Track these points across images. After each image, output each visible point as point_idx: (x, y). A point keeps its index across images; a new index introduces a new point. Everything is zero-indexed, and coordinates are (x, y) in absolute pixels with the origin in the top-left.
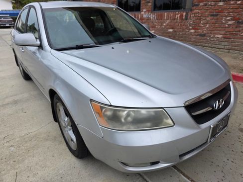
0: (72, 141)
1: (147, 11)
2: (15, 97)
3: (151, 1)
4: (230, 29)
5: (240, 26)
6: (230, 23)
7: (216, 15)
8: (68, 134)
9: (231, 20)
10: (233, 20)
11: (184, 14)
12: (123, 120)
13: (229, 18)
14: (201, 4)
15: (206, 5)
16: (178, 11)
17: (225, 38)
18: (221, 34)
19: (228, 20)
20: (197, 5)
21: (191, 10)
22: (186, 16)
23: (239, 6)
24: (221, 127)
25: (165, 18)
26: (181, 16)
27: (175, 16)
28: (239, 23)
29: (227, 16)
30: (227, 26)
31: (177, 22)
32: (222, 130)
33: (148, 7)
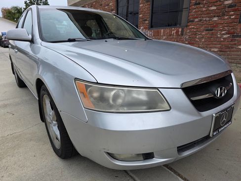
0: (57, 139)
1: (144, 28)
2: (6, 101)
3: (148, 19)
4: (226, 43)
5: (235, 40)
6: (225, 36)
7: (212, 30)
8: (53, 130)
9: (226, 34)
10: (228, 34)
11: (180, 30)
12: (111, 101)
13: (224, 32)
14: (196, 20)
15: (201, 20)
16: (174, 28)
17: (221, 51)
18: (216, 48)
19: (223, 34)
20: (193, 21)
21: (187, 26)
22: (181, 32)
23: (233, 21)
24: (224, 119)
25: (162, 34)
26: (177, 32)
27: (172, 32)
28: (234, 36)
29: (222, 31)
30: (222, 39)
31: (173, 38)
32: (226, 124)
33: (145, 25)
